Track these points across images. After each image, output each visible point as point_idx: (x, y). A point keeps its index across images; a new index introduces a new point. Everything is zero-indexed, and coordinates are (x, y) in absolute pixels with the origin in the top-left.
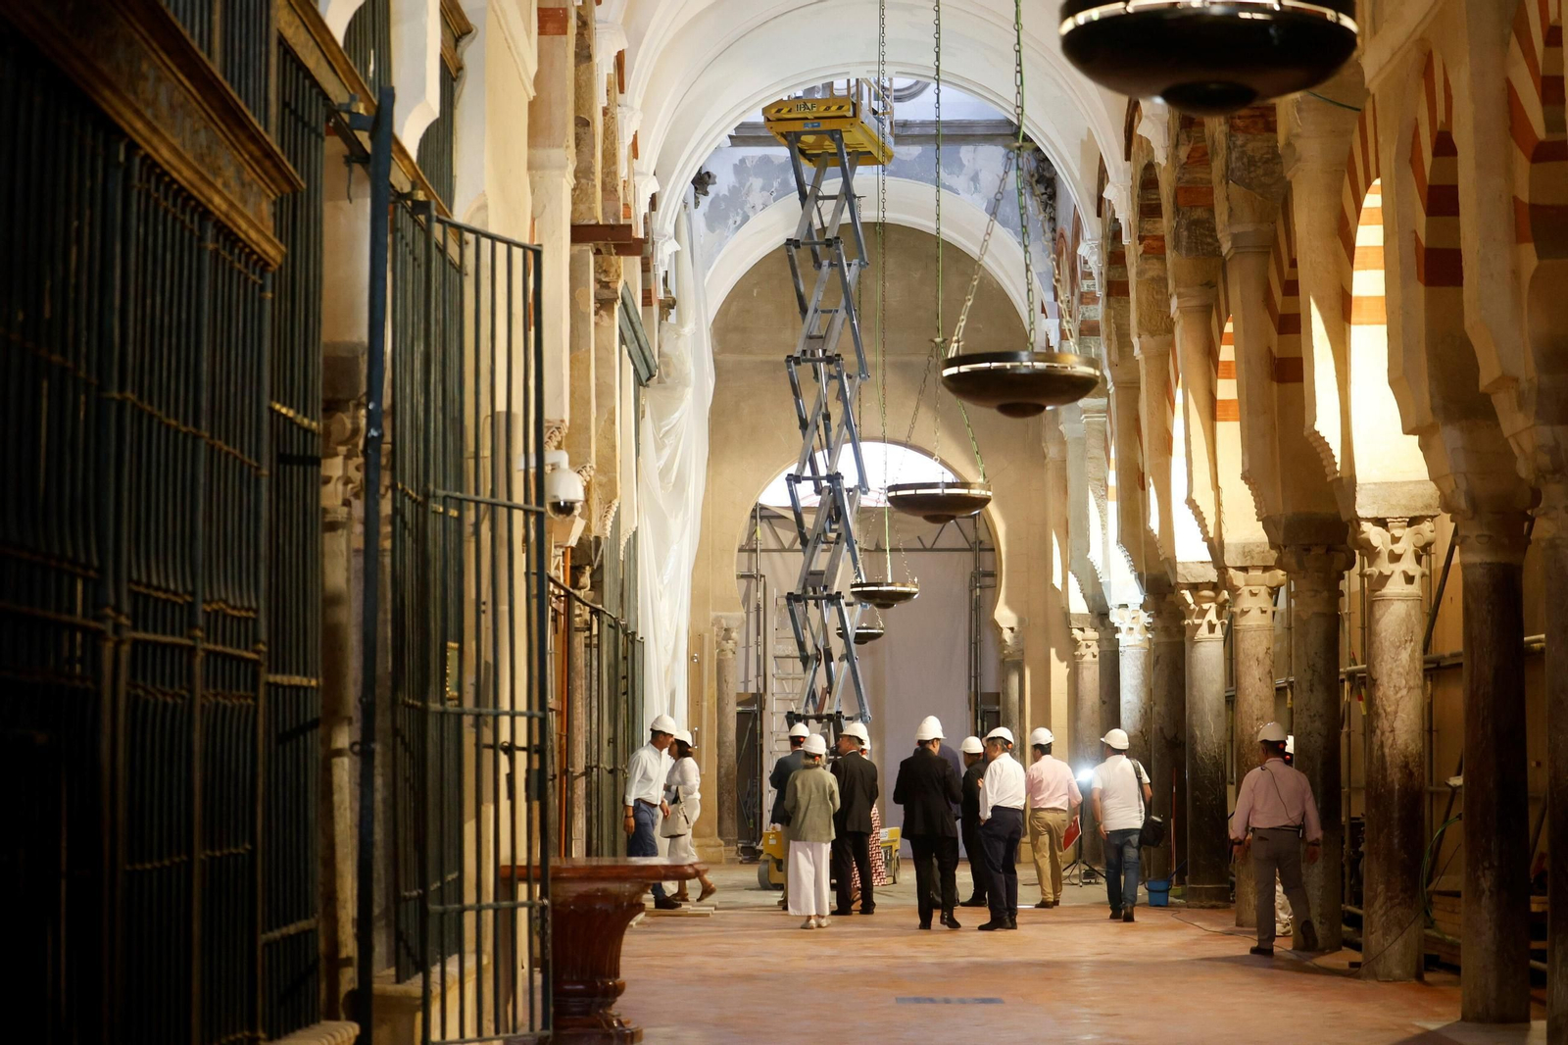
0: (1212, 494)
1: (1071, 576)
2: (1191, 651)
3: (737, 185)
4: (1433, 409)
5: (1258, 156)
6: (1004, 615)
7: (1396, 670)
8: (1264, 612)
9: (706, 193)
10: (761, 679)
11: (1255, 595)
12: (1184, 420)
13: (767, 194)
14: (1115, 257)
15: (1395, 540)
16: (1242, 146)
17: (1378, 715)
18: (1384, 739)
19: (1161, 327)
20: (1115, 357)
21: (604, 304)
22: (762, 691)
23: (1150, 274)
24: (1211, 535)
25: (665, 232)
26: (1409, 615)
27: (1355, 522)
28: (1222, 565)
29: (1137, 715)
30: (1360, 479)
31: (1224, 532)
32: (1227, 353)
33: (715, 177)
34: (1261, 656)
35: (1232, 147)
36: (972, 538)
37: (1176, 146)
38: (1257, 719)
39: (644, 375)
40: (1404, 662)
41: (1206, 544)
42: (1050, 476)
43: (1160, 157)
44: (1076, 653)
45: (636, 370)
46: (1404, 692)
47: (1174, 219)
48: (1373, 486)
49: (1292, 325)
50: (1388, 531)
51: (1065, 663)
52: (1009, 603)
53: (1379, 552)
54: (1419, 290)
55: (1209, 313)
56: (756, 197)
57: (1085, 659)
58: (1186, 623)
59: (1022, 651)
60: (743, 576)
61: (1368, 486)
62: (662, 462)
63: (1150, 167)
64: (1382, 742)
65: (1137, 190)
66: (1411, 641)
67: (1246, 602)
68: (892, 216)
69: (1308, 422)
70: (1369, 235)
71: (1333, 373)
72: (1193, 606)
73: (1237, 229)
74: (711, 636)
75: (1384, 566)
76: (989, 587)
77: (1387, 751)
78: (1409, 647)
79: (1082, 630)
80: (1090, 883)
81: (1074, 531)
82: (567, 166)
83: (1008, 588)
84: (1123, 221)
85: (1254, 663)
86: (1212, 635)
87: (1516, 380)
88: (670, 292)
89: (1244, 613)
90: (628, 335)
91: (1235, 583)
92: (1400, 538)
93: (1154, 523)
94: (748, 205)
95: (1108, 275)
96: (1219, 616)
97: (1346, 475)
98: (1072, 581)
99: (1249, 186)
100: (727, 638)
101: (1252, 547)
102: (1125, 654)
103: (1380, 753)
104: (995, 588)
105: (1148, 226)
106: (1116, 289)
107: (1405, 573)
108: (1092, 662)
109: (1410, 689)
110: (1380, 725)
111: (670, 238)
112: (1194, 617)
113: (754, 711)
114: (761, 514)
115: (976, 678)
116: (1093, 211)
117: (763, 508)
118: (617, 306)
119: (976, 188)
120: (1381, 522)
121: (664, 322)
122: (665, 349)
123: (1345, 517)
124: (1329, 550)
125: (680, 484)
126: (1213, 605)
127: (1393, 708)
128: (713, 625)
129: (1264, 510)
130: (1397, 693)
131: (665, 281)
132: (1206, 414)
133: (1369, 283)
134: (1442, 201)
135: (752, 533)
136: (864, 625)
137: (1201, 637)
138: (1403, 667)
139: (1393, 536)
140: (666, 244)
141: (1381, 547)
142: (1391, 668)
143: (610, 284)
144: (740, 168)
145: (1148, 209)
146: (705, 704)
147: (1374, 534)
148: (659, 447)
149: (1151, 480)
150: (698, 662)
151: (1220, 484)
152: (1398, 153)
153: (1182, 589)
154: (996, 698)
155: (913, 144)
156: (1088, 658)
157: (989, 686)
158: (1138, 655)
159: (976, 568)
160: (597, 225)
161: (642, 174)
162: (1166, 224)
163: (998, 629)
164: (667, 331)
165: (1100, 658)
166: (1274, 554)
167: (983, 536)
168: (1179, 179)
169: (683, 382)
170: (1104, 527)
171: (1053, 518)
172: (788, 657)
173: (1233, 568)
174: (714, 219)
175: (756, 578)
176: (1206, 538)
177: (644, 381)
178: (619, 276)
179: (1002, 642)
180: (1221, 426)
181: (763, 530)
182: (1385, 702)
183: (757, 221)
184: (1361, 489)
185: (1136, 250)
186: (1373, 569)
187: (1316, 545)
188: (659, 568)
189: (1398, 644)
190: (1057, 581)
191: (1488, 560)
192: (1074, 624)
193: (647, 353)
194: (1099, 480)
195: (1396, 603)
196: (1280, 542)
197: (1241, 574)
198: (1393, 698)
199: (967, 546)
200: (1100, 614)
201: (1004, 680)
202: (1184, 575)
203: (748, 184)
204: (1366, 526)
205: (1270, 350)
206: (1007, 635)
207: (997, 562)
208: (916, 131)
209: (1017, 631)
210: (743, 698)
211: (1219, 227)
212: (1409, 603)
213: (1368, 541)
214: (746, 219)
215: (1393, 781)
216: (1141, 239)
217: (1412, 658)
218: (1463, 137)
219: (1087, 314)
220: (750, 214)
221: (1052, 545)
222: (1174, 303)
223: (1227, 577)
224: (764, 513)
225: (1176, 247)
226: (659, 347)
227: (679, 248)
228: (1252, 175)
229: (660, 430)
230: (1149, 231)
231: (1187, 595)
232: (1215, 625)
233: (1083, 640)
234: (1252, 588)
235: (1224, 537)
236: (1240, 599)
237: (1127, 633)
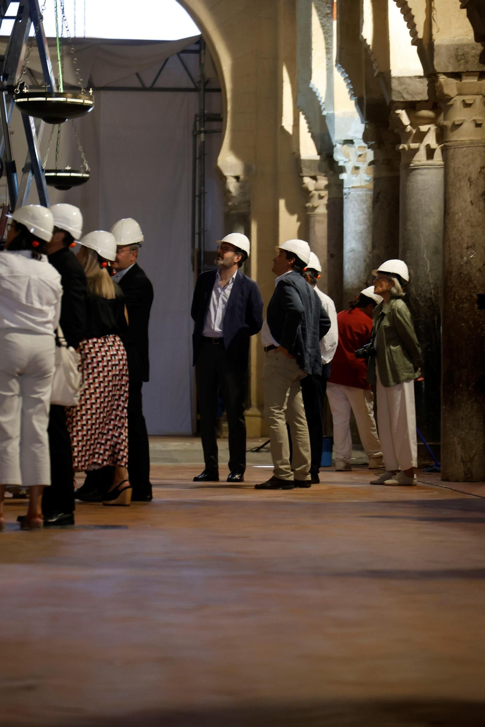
1: (302, 118)
2: (407, 180)
6: (229, 162)
11: (469, 106)
24: (421, 35)
28: (431, 71)
31: (434, 31)
34: (473, 176)
36: (197, 76)
41: (416, 48)
44: (308, 205)
51: (296, 217)
52: (233, 147)
57: (318, 211)
58: (401, 147)
67: (458, 114)
72: (409, 128)
79: (314, 178)
83: (232, 129)
85: (466, 186)
86: (430, 162)
89: (456, 127)
91: (446, 91)
93: (368, 34)
96: (439, 139)
98: (303, 123)
101: (466, 49)
102: (350, 196)
104: (221, 132)
108: (321, 214)
112: (410, 140)
115: (200, 234)
126: (433, 127)
137: (417, 163)
153: (397, 108)
158: (364, 198)
159: (202, 110)
163: (223, 179)
166: (480, 48)
171: (284, 47)
173: (445, 74)
176: (416, 41)
179: (227, 193)
190: (289, 125)
192: (305, 171)
197: (453, 81)
199: (192, 86)
200: (327, 155)
202: (400, 92)
206: (232, 186)
207: (222, 104)
209: (245, 182)
223: (437, 85)
231: (404, 117)
232: (434, 150)
233: (316, 190)
234: (466, 98)
235: (434, 37)
236: (451, 111)
237: (352, 173)
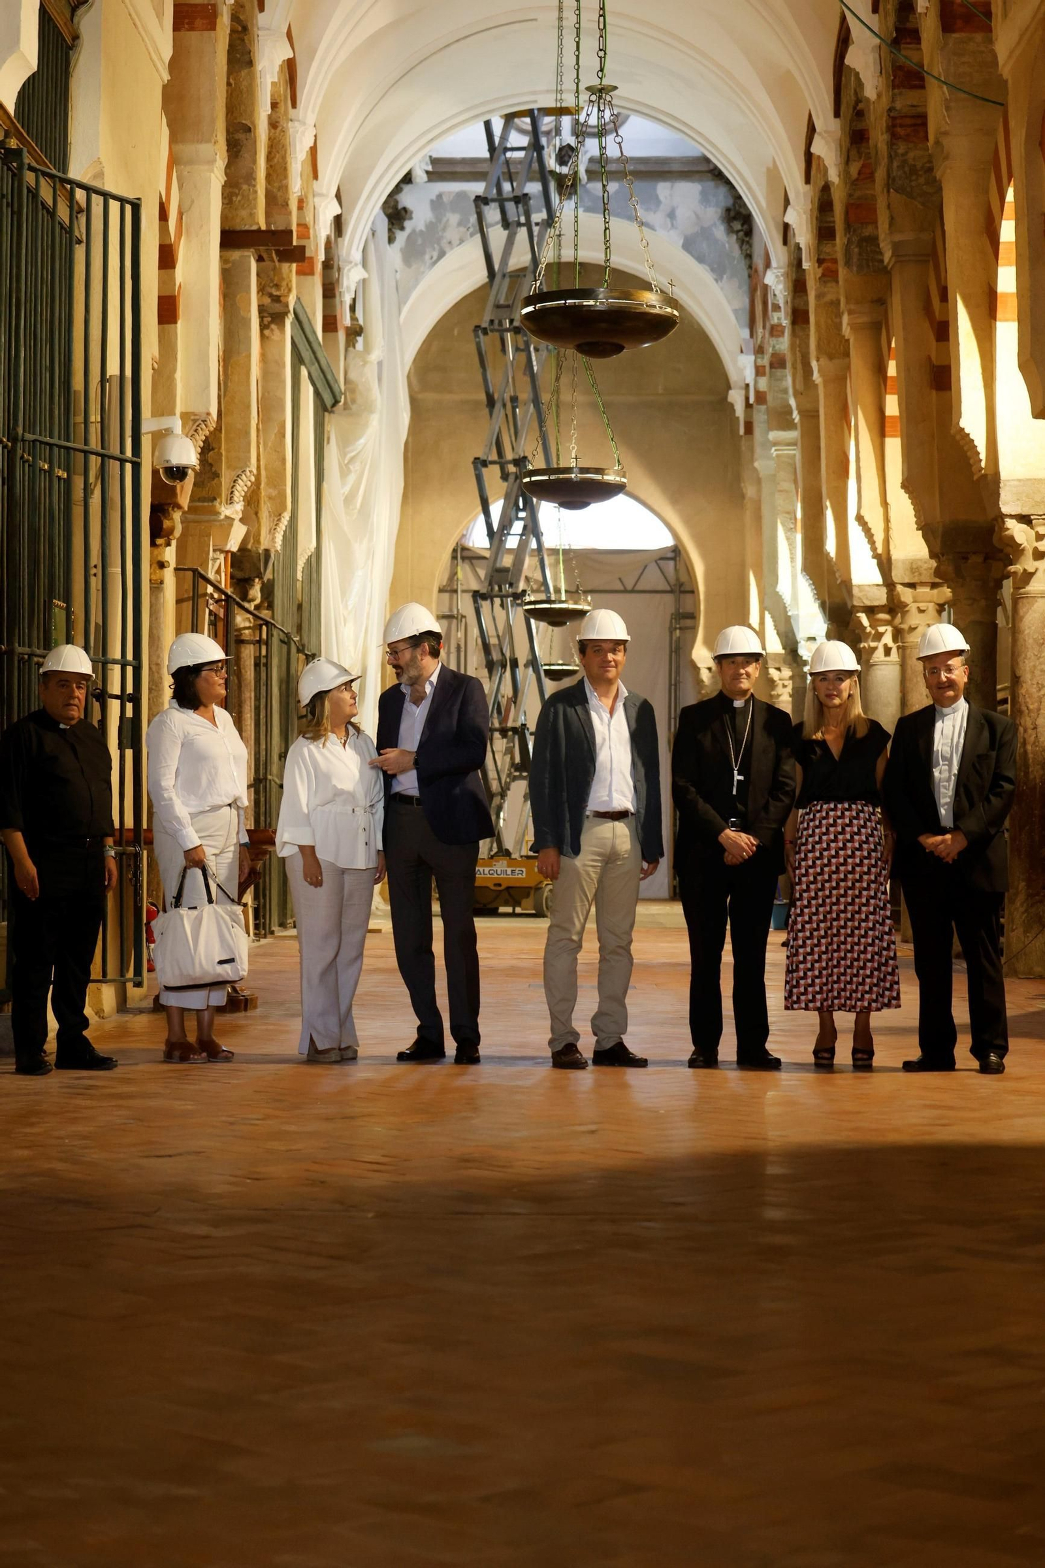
0: (881, 510)
1: (768, 617)
3: (434, 221)
5: (917, 165)
6: (702, 655)
7: (1038, 667)
9: (402, 228)
11: (923, 611)
13: (462, 229)
14: (798, 285)
15: (1040, 537)
16: (902, 154)
17: (1021, 712)
18: (1026, 736)
19: (838, 350)
20: (800, 387)
21: (272, 316)
23: (826, 298)
24: (880, 551)
25: (351, 258)
27: (1000, 520)
28: (890, 582)
30: (1004, 475)
31: (891, 548)
33: (411, 213)
35: (894, 156)
36: (676, 583)
37: (848, 163)
39: (329, 401)
41: (876, 561)
42: (749, 516)
43: (835, 177)
44: (773, 693)
45: (317, 393)
47: (847, 237)
48: (1016, 483)
50: (1032, 528)
52: (706, 642)
53: (1023, 550)
55: (879, 331)
56: (452, 233)
57: (782, 698)
58: (862, 646)
61: (1012, 483)
62: (347, 489)
63: (826, 188)
65: (816, 214)
67: (914, 619)
69: (954, 422)
70: (1008, 232)
71: (979, 370)
72: (869, 629)
73: (896, 238)
75: (1029, 563)
76: (688, 628)
77: (1029, 748)
79: (779, 669)
81: (767, 568)
82: (215, 161)
83: (706, 628)
84: (803, 246)
86: (887, 659)
88: (357, 320)
89: (912, 629)
90: (304, 351)
91: (903, 599)
92: (1044, 535)
93: (831, 546)
94: (445, 241)
95: (793, 302)
96: (895, 639)
97: (991, 472)
98: (768, 619)
99: (910, 195)
101: (920, 563)
103: (1022, 750)
104: (694, 629)
105: (825, 248)
106: (800, 316)
108: (788, 702)
110: (1022, 722)
111: (356, 265)
112: (870, 640)
114: (463, 555)
116: (780, 242)
117: (465, 548)
118: (289, 321)
119: (673, 226)
120: (1025, 519)
121: (351, 349)
122: (352, 375)
123: (990, 515)
124: (986, 559)
125: (366, 516)
126: (889, 628)
127: (1036, 705)
129: (922, 518)
130: (1040, 690)
131: (353, 308)
132: (877, 434)
133: (1009, 279)
135: (453, 573)
137: (876, 660)
139: (1037, 533)
140: (353, 270)
141: (1025, 544)
142: (1034, 666)
143: (282, 298)
144: (437, 204)
145: (825, 232)
147: (1018, 531)
148: (344, 472)
149: (828, 504)
151: (888, 501)
153: (858, 612)
156: (785, 698)
159: (677, 609)
160: (259, 231)
161: (321, 195)
162: (839, 245)
163: (696, 669)
164: (355, 358)
165: (793, 696)
167: (684, 578)
168: (851, 196)
169: (369, 408)
170: (792, 559)
171: (750, 558)
173: (902, 584)
174: (412, 255)
175: (458, 621)
176: (876, 556)
177: (329, 408)
178: (290, 290)
179: (700, 682)
180: (887, 444)
181: (464, 571)
183: (454, 257)
184: (1005, 485)
185: (815, 274)
186: (1018, 566)
187: (975, 553)
188: (345, 588)
189: (1041, 641)
192: (772, 665)
193: (329, 377)
194: (788, 513)
195: (1039, 600)
196: (937, 549)
197: (908, 590)
198: (1036, 695)
199: (668, 588)
200: (792, 650)
202: (860, 598)
203: (445, 220)
204: (1011, 523)
205: (929, 359)
206: (705, 676)
207: (696, 603)
208: (612, 167)
211: (882, 240)
213: (1012, 538)
214: (442, 254)
215: (1035, 777)
216: (819, 262)
219: (777, 347)
220: (447, 250)
221: (749, 585)
222: (846, 320)
223: (895, 593)
224: (467, 554)
225: (848, 265)
226: (346, 374)
227: (366, 275)
228: (913, 184)
229: (345, 455)
230: (825, 254)
231: (864, 619)
232: (891, 648)
233: (780, 680)
234: (920, 605)
235: (892, 552)
236: (907, 616)
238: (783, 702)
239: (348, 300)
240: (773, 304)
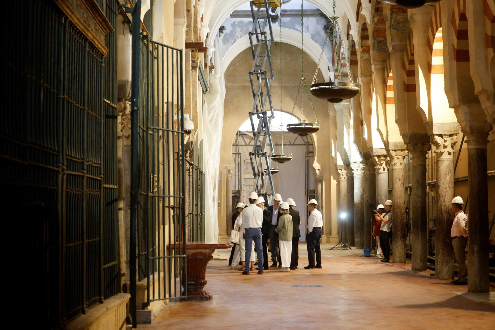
0: (385, 127)
1: (338, 153)
2: (378, 176)
3: (232, 30)
4: (459, 100)
5: (400, 21)
6: (316, 165)
7: (445, 182)
8: (401, 164)
9: (223, 33)
10: (240, 186)
11: (399, 159)
12: (375, 103)
13: (242, 33)
14: (353, 52)
15: (445, 141)
16: (396, 17)
17: (440, 196)
19: (368, 74)
21: (194, 68)
22: (240, 189)
23: (365, 58)
24: (385, 140)
25: (211, 45)
26: (449, 165)
27: (432, 136)
28: (388, 149)
29: (359, 197)
30: (434, 122)
32: (390, 83)
33: (225, 28)
34: (400, 178)
35: (392, 18)
36: (306, 141)
37: (374, 17)
38: (399, 198)
39: (205, 90)
40: (448, 180)
41: (383, 143)
42: (331, 122)
43: (368, 21)
44: (339, 177)
45: (202, 88)
46: (448, 189)
47: (373, 40)
48: (438, 124)
49: (412, 74)
50: (443, 138)
51: (336, 180)
52: (318, 161)
53: (440, 145)
54: (455, 63)
55: (384, 70)
56: (238, 34)
57: (342, 179)
58: (376, 167)
59: (322, 177)
60: (234, 153)
61: (437, 124)
62: (210, 118)
63: (365, 24)
64: (441, 205)
65: (360, 31)
66: (450, 173)
67: (395, 161)
68: (284, 40)
69: (417, 105)
70: (438, 46)
72: (378, 162)
73: (394, 44)
74: (224, 172)
75: (442, 149)
76: (311, 156)
77: (442, 207)
78: (450, 175)
79: (341, 170)
80: (345, 249)
81: (339, 139)
82: (185, 24)
83: (318, 157)
84: (356, 41)
85: (398, 180)
86: (384, 171)
87: (487, 91)
88: (212, 64)
89: (395, 164)
90: (201, 77)
91: (392, 155)
92: (447, 141)
93: (366, 136)
94: (236, 36)
96: (386, 165)
97: (430, 121)
98: (338, 154)
99: (397, 30)
100: (229, 173)
101: (398, 144)
102: (355, 177)
103: (440, 208)
104: (313, 157)
105: (364, 42)
106: (353, 63)
107: (448, 152)
108: (344, 180)
109: (450, 188)
110: (440, 199)
111: (213, 47)
112: (378, 166)
113: (237, 196)
114: (240, 134)
115: (307, 185)
116: (345, 38)
117: (240, 132)
118: (198, 68)
119: (308, 31)
120: (441, 136)
121: (211, 73)
122: (211, 82)
123: (429, 134)
124: (423, 144)
125: (216, 125)
126: (385, 162)
127: (445, 194)
128: (225, 169)
129: (402, 132)
130: (446, 189)
131: (211, 60)
132: (383, 102)
133: (438, 60)
134: (462, 35)
135: (237, 140)
136: (273, 169)
137: (380, 172)
138: (448, 181)
139: (444, 140)
140: (211, 49)
142: (444, 182)
143: (196, 62)
144: (233, 25)
145: (364, 37)
146: (222, 194)
147: (438, 139)
148: (209, 113)
150: (220, 180)
151: (387, 124)
152: (448, 19)
153: (375, 157)
154: (314, 191)
155: (288, 17)
156: (343, 179)
157: (312, 188)
158: (360, 178)
159: (307, 150)
160: (192, 43)
161: (204, 27)
162: (370, 42)
163: (314, 170)
164: (212, 76)
165: (347, 179)
166: (406, 146)
167: (309, 140)
168: (375, 28)
169: (217, 92)
170: (349, 137)
171: (332, 134)
172: (248, 179)
173: (392, 150)
174: (225, 41)
175: (238, 154)
176: (383, 141)
177: (204, 92)
178: (198, 59)
179: (315, 174)
180: (388, 105)
181: (240, 139)
182: (442, 192)
183: (239, 41)
184: (435, 125)
185: (360, 50)
186: (438, 150)
187: (419, 143)
188: (210, 151)
189: (446, 174)
190: (333, 154)
191: (476, 147)
192: (338, 168)
193: (206, 84)
194: (347, 123)
195: (445, 161)
196: (407, 142)
197: (394, 152)
198: (444, 191)
199: (305, 144)
200: (347, 165)
201: (316, 186)
202: (375, 152)
203: (236, 30)
204: (436, 137)
205: (404, 82)
206: (317, 172)
207: (314, 148)
208: (289, 13)
209: (321, 171)
210: (234, 192)
211: (388, 43)
212: (449, 161)
213: (437, 142)
214: (235, 41)
215: (444, 217)
216: (362, 47)
217: (450, 179)
218: (470, 15)
219: (343, 70)
220: (237, 39)
221: (331, 143)
222: (373, 67)
223: (390, 153)
224: (241, 133)
225: (374, 49)
226: (209, 81)
227: (215, 50)
228: (398, 27)
229: (209, 107)
230: (364, 44)
231: (376, 159)
232: (385, 168)
233: (341, 173)
234: (398, 157)
235: (389, 140)
236: (394, 160)
237: (356, 171)
238: (342, 180)
239: (210, 58)
240: (342, 57)
